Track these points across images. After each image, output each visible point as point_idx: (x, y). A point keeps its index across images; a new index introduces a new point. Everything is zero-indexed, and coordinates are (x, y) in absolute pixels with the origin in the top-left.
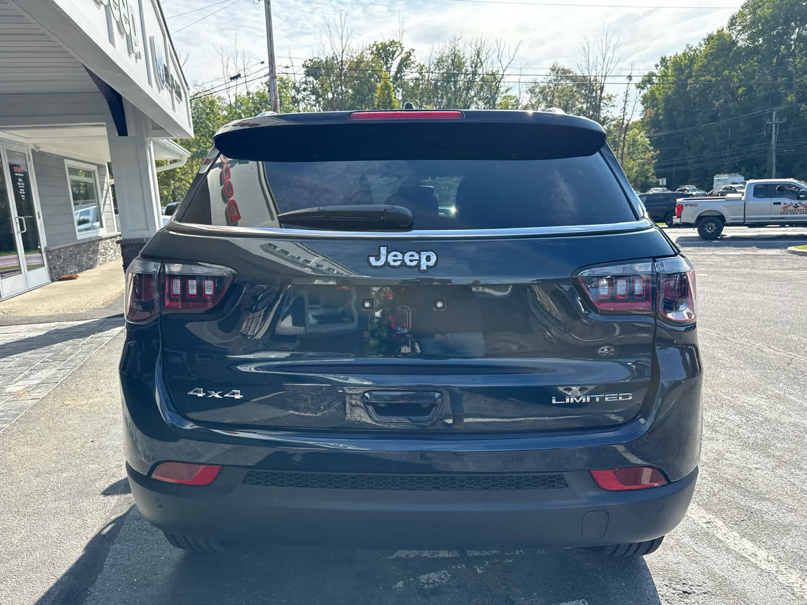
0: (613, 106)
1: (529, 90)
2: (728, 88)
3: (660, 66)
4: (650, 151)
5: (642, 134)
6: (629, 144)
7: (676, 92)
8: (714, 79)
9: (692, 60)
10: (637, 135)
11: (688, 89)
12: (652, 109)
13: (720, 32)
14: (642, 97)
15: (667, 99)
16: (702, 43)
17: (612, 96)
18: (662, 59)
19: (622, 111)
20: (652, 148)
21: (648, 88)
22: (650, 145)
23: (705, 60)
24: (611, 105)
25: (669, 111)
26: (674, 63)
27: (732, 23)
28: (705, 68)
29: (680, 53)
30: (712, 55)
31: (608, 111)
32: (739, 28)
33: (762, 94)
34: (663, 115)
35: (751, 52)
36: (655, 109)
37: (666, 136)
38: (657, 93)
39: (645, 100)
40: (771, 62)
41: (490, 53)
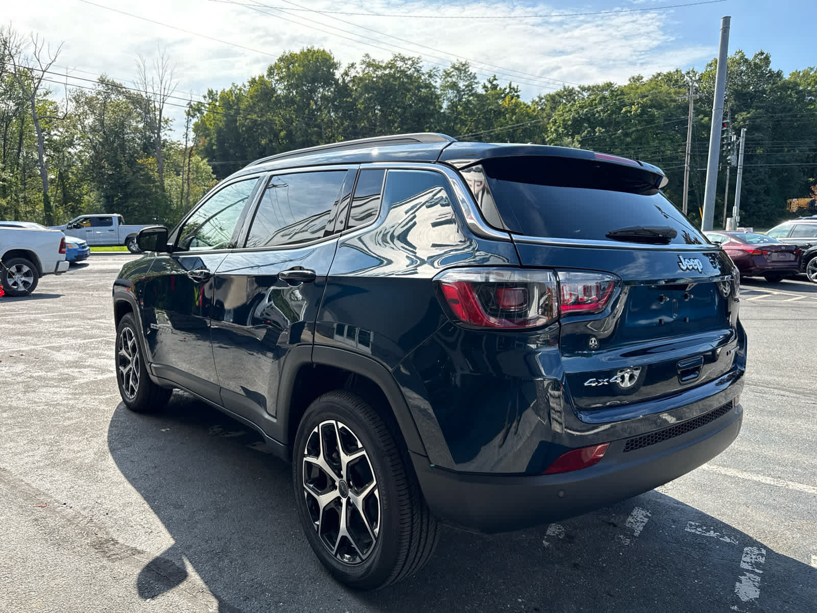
0: (170, 130)
1: (74, 98)
2: (272, 129)
3: (208, 98)
4: (213, 179)
5: (205, 161)
6: (193, 171)
7: (227, 125)
8: (259, 119)
9: (239, 98)
10: (199, 162)
11: (238, 124)
12: (206, 138)
13: (261, 77)
14: (194, 125)
15: (219, 131)
16: (247, 84)
17: (168, 119)
18: (209, 91)
19: (185, 136)
20: (215, 176)
21: (198, 117)
22: (212, 173)
23: (251, 101)
24: (169, 128)
25: (221, 141)
26: (222, 98)
27: (271, 72)
28: (251, 109)
29: (227, 90)
30: (256, 96)
31: (166, 134)
32: (277, 78)
33: (301, 139)
34: (216, 145)
35: (289, 101)
36: (208, 138)
37: (222, 166)
38: (207, 123)
39: (197, 129)
40: (304, 114)
41: (21, 47)
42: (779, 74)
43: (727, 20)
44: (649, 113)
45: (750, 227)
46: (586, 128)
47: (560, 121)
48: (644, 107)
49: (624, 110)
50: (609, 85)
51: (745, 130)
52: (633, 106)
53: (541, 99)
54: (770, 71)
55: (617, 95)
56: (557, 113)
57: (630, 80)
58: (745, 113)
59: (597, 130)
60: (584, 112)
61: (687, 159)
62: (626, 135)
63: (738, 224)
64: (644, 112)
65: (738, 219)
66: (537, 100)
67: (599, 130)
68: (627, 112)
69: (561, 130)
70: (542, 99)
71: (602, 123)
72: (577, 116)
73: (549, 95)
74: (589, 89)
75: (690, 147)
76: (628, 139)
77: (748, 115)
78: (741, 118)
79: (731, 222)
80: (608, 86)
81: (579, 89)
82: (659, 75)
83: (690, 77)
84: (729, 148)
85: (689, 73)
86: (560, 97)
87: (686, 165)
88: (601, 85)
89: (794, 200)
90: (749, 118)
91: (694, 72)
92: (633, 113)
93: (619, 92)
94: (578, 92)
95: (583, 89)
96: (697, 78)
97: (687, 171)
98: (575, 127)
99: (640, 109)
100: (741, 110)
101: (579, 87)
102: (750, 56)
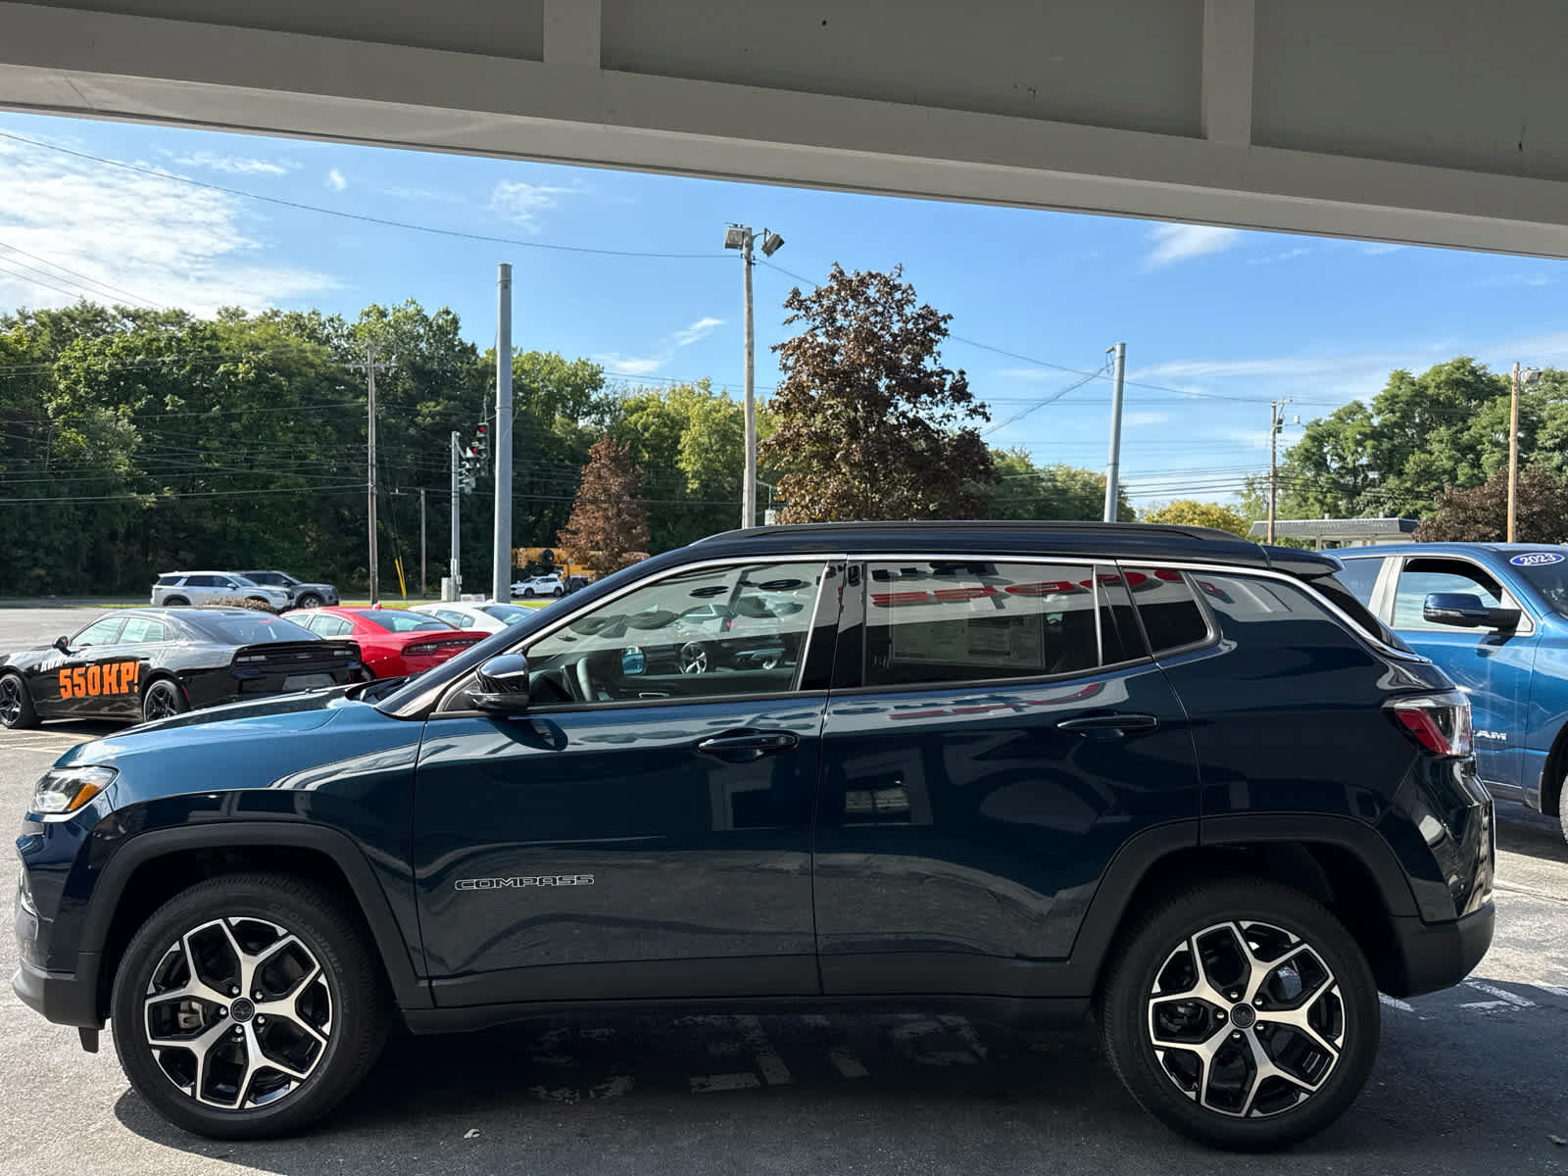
42: (473, 349)
43: (506, 269)
44: (272, 382)
45: (481, 593)
46: (143, 393)
47: (77, 371)
48: (261, 368)
49: (222, 368)
50: (179, 317)
51: (458, 434)
52: (240, 364)
53: (25, 317)
54: (461, 343)
55: (203, 339)
56: (68, 352)
57: (219, 313)
58: (433, 404)
59: (167, 399)
60: (136, 361)
61: (372, 474)
62: (229, 417)
63: (460, 589)
64: (260, 378)
65: (459, 579)
66: (16, 317)
67: (173, 401)
68: (227, 373)
69: (82, 390)
70: (29, 317)
71: (175, 388)
72: (119, 367)
73: (48, 314)
74: (135, 317)
75: (374, 454)
76: (235, 425)
77: (438, 408)
78: (427, 410)
79: (449, 586)
80: (177, 316)
81: (114, 312)
82: (276, 314)
83: (333, 327)
84: (478, 466)
85: (332, 320)
86: (73, 320)
87: (370, 484)
88: (161, 311)
89: (521, 550)
90: (439, 413)
91: (340, 320)
92: (240, 376)
93: (208, 333)
94: (114, 317)
95: (126, 315)
96: (346, 333)
97: (372, 494)
98: (118, 386)
99: (254, 371)
100: (424, 399)
101: (116, 308)
102: (431, 314)
